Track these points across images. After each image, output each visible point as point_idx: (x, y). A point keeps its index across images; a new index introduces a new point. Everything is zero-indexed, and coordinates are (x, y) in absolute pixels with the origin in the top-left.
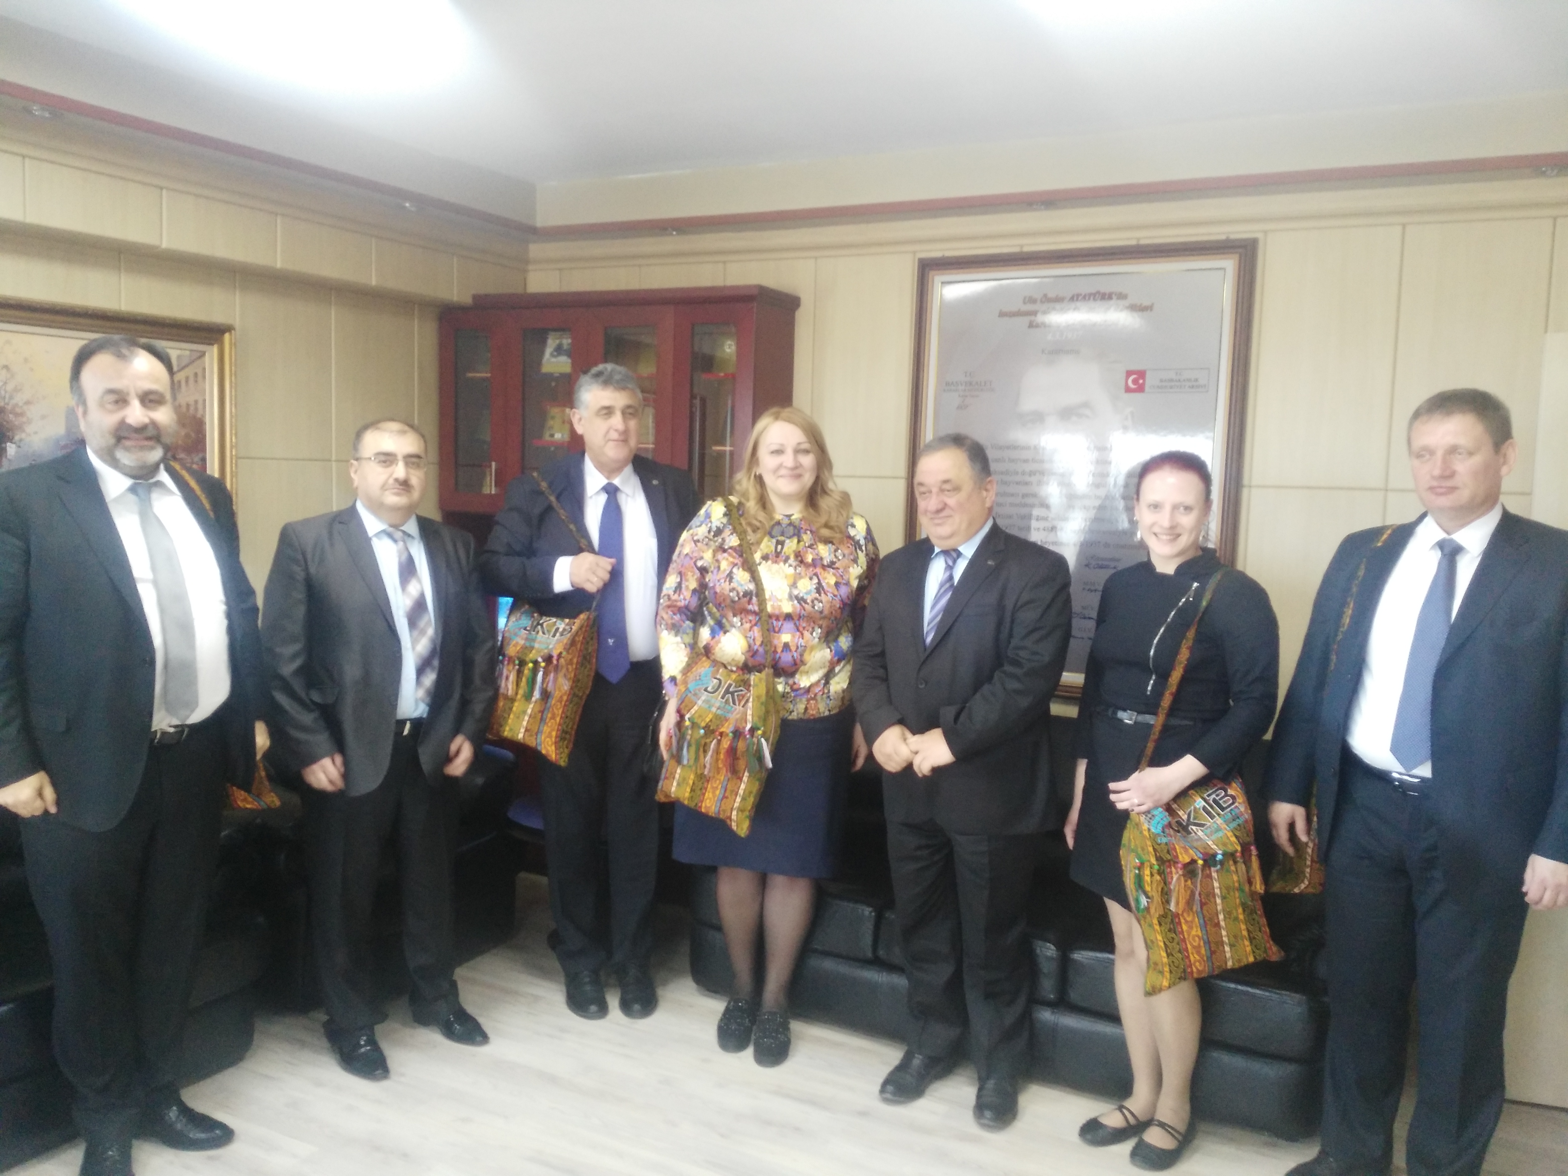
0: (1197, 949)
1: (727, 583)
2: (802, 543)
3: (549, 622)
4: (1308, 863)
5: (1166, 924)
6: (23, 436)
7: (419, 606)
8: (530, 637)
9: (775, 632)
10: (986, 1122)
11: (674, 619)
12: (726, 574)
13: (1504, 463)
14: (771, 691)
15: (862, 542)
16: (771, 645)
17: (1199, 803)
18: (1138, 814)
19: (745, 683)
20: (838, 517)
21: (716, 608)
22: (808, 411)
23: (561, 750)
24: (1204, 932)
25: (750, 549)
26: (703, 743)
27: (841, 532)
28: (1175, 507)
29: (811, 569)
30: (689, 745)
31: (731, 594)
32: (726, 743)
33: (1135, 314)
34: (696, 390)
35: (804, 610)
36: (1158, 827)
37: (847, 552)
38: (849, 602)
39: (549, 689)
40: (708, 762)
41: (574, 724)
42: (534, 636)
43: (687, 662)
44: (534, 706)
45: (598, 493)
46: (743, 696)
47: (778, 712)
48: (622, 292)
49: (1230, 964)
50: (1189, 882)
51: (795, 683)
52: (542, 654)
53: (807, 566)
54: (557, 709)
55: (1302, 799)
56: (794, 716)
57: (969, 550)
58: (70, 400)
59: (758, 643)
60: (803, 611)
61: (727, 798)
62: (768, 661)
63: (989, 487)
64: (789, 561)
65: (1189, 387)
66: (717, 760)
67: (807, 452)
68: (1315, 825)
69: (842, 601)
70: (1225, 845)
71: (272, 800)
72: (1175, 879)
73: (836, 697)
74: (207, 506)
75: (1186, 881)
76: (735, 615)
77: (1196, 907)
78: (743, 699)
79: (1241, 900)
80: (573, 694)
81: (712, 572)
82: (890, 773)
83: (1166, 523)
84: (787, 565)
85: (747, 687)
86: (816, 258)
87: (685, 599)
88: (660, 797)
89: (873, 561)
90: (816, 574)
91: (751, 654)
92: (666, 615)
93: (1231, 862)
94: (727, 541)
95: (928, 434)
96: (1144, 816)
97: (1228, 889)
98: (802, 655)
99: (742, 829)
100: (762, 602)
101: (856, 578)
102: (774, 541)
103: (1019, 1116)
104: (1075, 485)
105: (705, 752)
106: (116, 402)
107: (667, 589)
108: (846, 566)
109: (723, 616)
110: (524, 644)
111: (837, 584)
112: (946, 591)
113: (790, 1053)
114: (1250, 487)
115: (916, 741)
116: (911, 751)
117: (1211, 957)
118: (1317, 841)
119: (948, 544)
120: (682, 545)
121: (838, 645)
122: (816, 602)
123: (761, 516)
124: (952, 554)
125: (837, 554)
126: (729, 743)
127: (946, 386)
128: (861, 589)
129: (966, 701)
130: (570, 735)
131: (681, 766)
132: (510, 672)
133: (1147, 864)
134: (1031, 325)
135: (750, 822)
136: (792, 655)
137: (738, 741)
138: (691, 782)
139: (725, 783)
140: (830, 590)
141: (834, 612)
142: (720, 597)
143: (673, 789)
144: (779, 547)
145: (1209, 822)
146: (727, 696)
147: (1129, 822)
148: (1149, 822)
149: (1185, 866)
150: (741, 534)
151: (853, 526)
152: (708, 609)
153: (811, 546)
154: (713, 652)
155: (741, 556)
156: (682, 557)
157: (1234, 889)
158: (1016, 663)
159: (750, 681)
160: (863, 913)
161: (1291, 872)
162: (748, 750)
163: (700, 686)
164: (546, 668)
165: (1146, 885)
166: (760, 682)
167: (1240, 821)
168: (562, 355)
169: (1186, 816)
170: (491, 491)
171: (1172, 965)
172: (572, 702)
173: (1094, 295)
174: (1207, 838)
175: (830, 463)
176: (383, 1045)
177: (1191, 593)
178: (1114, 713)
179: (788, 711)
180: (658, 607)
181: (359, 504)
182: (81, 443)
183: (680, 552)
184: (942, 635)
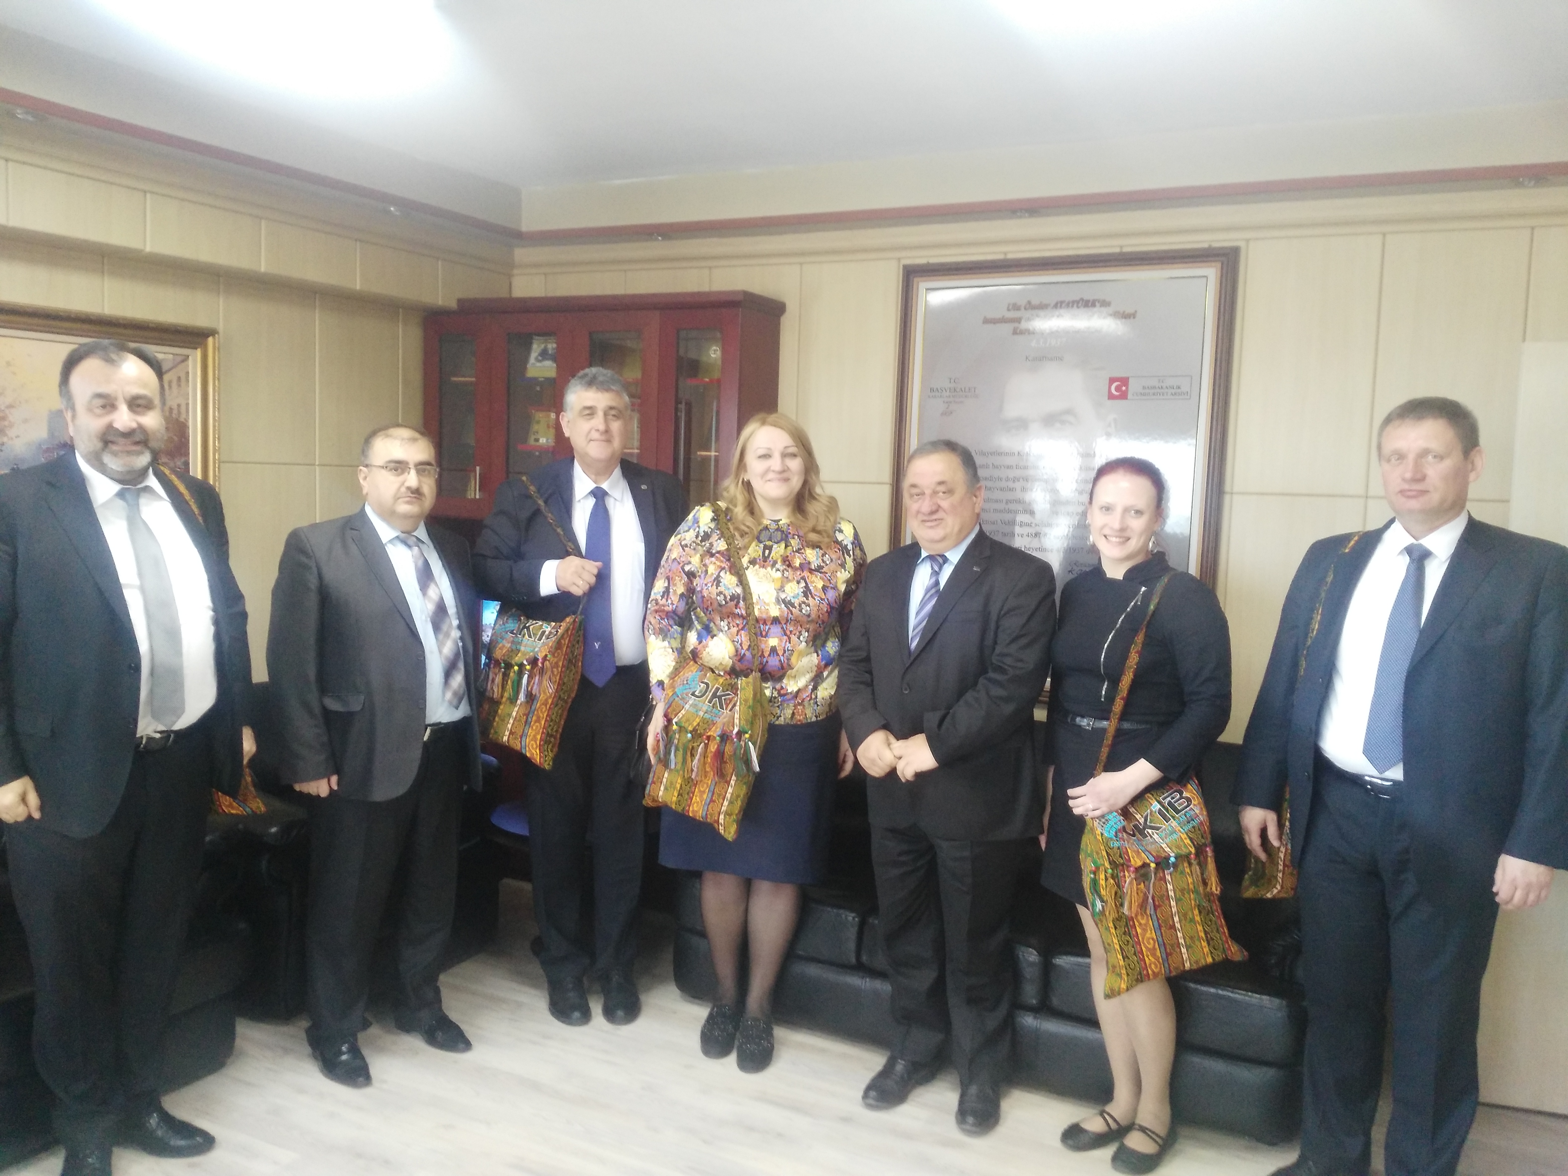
0: (1153, 951)
1: (715, 587)
2: (789, 548)
3: (536, 625)
4: (1281, 868)
5: (1121, 927)
7: (441, 609)
8: (516, 640)
9: (762, 636)
10: (968, 1127)
11: (662, 624)
12: (713, 578)
14: (758, 694)
15: (850, 547)
16: (758, 650)
17: (1156, 806)
18: (1092, 819)
19: (732, 687)
20: (825, 522)
21: (704, 613)
22: (793, 416)
23: (546, 753)
24: (1159, 934)
25: (738, 553)
26: (690, 747)
27: (828, 536)
28: (1126, 510)
29: (799, 573)
30: (677, 749)
31: (718, 598)
32: (714, 747)
33: (1118, 322)
34: (681, 395)
35: (792, 614)
36: (1112, 831)
37: (834, 557)
38: (837, 607)
39: (534, 693)
40: (696, 766)
42: (520, 639)
43: (675, 666)
44: (519, 709)
45: (586, 497)
46: (731, 700)
48: (609, 297)
49: (1187, 965)
50: (1142, 886)
51: (782, 688)
52: (528, 657)
53: (795, 569)
54: (542, 712)
55: (1275, 804)
56: (781, 721)
57: (955, 556)
58: (57, 403)
59: (745, 647)
60: (790, 615)
61: (714, 801)
62: (755, 665)
63: (978, 494)
64: (776, 566)
65: (1172, 394)
66: (705, 763)
67: (794, 455)
68: (1287, 829)
69: (829, 604)
70: (1178, 847)
71: (258, 805)
72: (1127, 883)
73: (823, 702)
74: (196, 511)
75: (1138, 884)
76: (722, 620)
77: (1150, 909)
78: (730, 703)
79: (1196, 902)
80: (558, 697)
81: (700, 576)
82: (874, 778)
83: (1117, 526)
84: (774, 569)
85: (734, 691)
86: (801, 264)
87: (672, 604)
88: (647, 802)
89: (861, 567)
90: (803, 578)
91: (738, 658)
92: (652, 619)
93: (1186, 864)
94: (715, 544)
96: (1098, 821)
97: (1182, 891)
98: (789, 659)
99: (730, 833)
100: (749, 606)
101: (844, 582)
102: (762, 545)
103: (1001, 1121)
104: (1059, 491)
105: (692, 755)
106: (104, 407)
107: (655, 593)
108: (833, 571)
109: (710, 620)
110: (510, 647)
111: (824, 588)
112: (931, 597)
113: (774, 1059)
114: (1232, 494)
115: (899, 746)
116: (895, 756)
117: (1168, 959)
118: (1289, 847)
119: (936, 549)
120: (670, 551)
121: (825, 650)
122: (803, 606)
123: (749, 521)
124: (938, 559)
125: (825, 558)
126: (716, 747)
127: (930, 391)
128: (848, 594)
129: (949, 707)
130: (555, 738)
131: (668, 770)
132: (496, 675)
133: (1102, 869)
134: (1015, 332)
135: (738, 825)
136: (779, 659)
137: (725, 745)
138: (678, 786)
139: (713, 787)
140: (817, 594)
141: (821, 616)
142: (708, 600)
143: (661, 793)
144: (767, 552)
145: (1164, 825)
146: (714, 700)
147: (1085, 827)
148: (1103, 826)
149: (1137, 870)
150: (728, 539)
151: (841, 531)
152: (695, 614)
153: (798, 551)
154: (700, 656)
155: (729, 560)
156: (670, 561)
157: (1189, 891)
158: (1000, 669)
159: (738, 684)
160: (846, 919)
161: (1263, 877)
162: (735, 753)
163: (688, 691)
164: (531, 671)
165: (1101, 889)
166: (748, 686)
167: (1192, 824)
168: (547, 359)
169: (1143, 819)
170: (475, 496)
171: (1128, 967)
172: (557, 705)
173: (1078, 302)
174: (1162, 841)
175: (817, 466)
176: (365, 1052)
177: (1139, 597)
178: (1074, 719)
179: (775, 716)
180: (646, 612)
181: (368, 510)
182: (69, 447)
183: (668, 556)
184: (926, 641)
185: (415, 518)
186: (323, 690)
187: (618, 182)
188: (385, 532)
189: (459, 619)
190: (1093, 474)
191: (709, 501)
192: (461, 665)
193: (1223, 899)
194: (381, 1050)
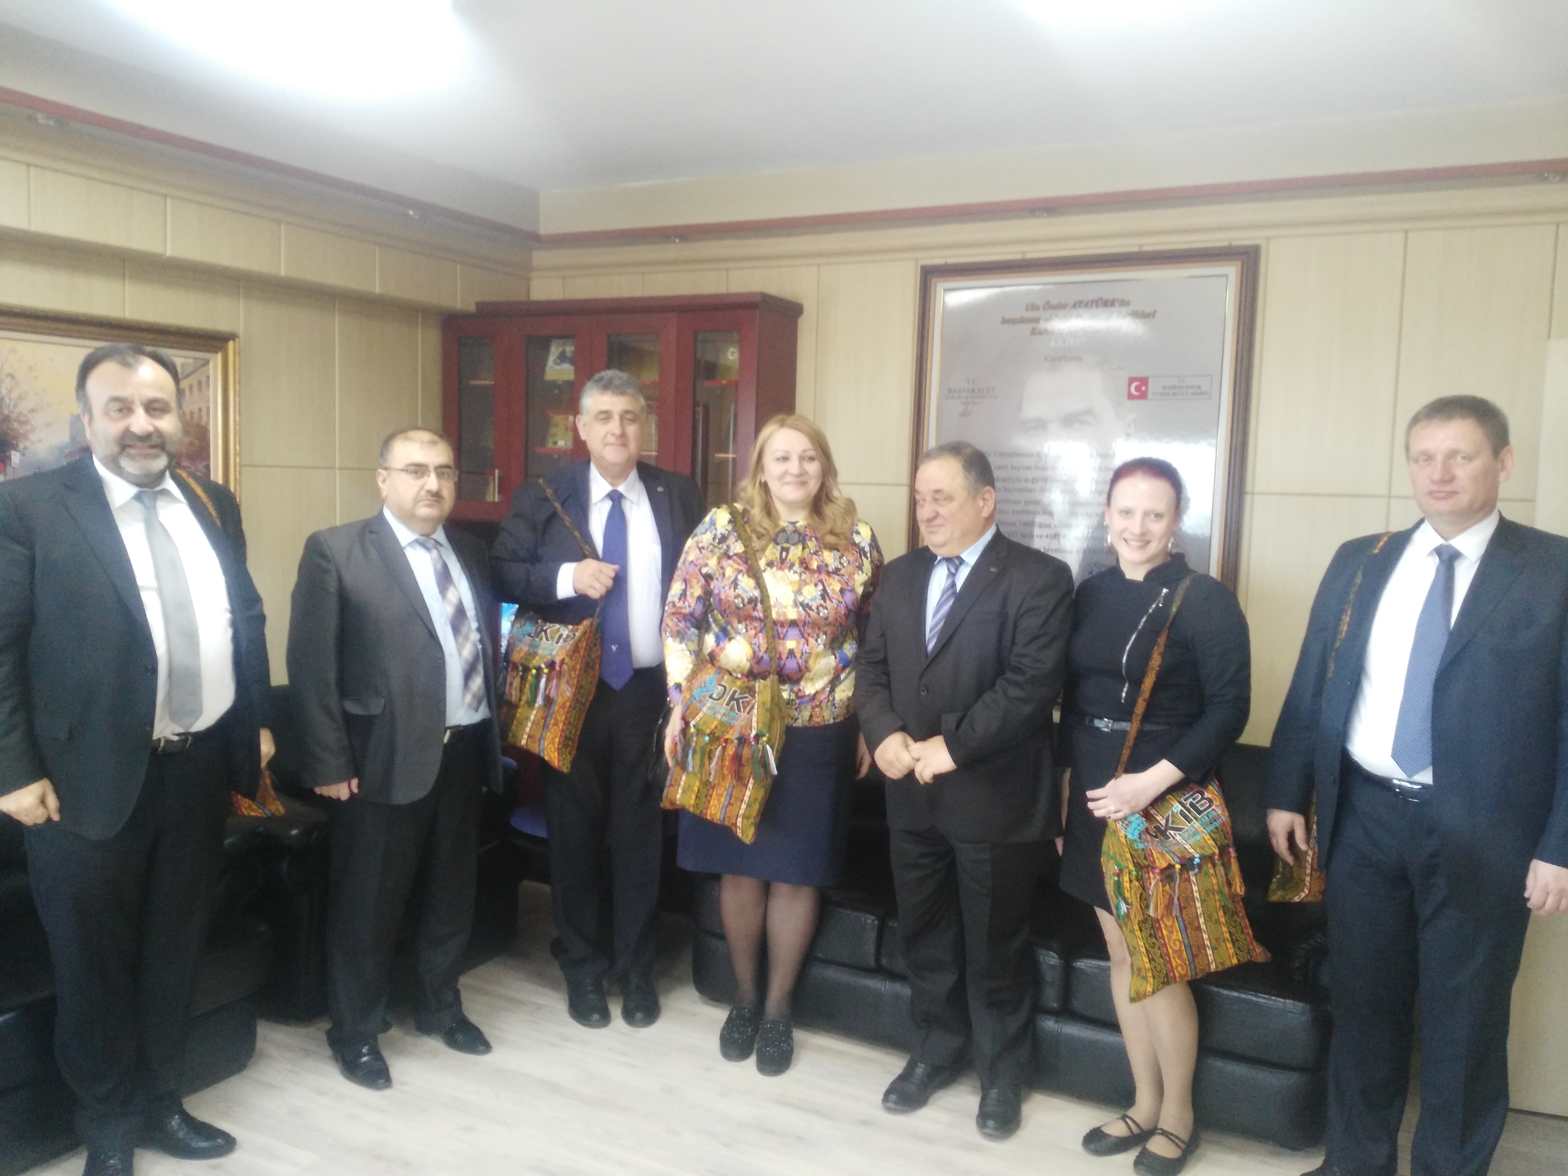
0: (1179, 953)
1: (732, 590)
2: (807, 550)
3: (553, 628)
4: (1308, 871)
5: (1147, 929)
6: (28, 444)
7: (460, 612)
8: (534, 643)
9: (780, 639)
10: (989, 1131)
11: (679, 626)
12: (730, 581)
13: (1502, 470)
14: (776, 697)
15: (867, 549)
16: (776, 652)
17: (1177, 807)
18: (1115, 821)
19: (750, 690)
20: (842, 525)
21: (721, 615)
22: (812, 419)
23: (564, 756)
24: (1185, 936)
25: (755, 555)
26: (708, 750)
27: (846, 539)
28: (1146, 514)
29: (816, 576)
30: (694, 752)
31: (736, 601)
32: (731, 750)
33: (1138, 321)
34: (698, 398)
35: (810, 617)
36: (1135, 833)
37: (851, 559)
38: (854, 609)
39: (552, 695)
40: (714, 769)
41: (576, 730)
42: (538, 642)
43: (692, 669)
44: (537, 712)
45: (602, 500)
46: (748, 703)
47: (783, 718)
48: (627, 299)
49: (1213, 967)
50: (1167, 887)
51: (800, 690)
52: (545, 660)
53: (812, 572)
54: (560, 715)
55: (1302, 808)
56: (799, 723)
57: (971, 556)
58: (76, 408)
59: (763, 649)
60: (808, 617)
61: (732, 805)
62: (773, 668)
63: (989, 494)
64: (794, 568)
65: (1192, 394)
66: (722, 767)
67: (812, 459)
68: (1314, 833)
69: (847, 607)
70: (1202, 848)
71: (277, 807)
72: (1153, 884)
73: (841, 704)
74: (214, 513)
75: (1164, 886)
76: (739, 622)
77: (1176, 912)
78: (748, 705)
79: (1221, 903)
80: (576, 700)
81: (717, 579)
82: (891, 779)
83: (1137, 530)
84: (792, 572)
85: (752, 694)
86: (819, 265)
87: (690, 606)
88: (665, 804)
89: (879, 569)
90: (821, 581)
91: (756, 660)
92: (669, 621)
93: (1210, 865)
94: (732, 547)
95: (931, 441)
96: (1121, 823)
97: (1207, 892)
98: (806, 662)
100: (767, 609)
101: (862, 584)
102: (779, 548)
103: (1023, 1126)
104: (1077, 492)
105: (710, 759)
106: (120, 410)
107: (672, 596)
108: (851, 574)
109: (728, 623)
110: (528, 651)
111: (842, 591)
112: (947, 600)
113: (793, 1062)
114: (1253, 494)
115: (917, 748)
116: (913, 758)
117: (1194, 961)
118: (1316, 849)
119: (951, 552)
120: (687, 553)
121: (842, 652)
122: (821, 609)
123: (766, 523)
124: (955, 562)
125: (842, 561)
126: (734, 749)
127: (948, 393)
128: (866, 596)
129: (967, 709)
131: (686, 773)
132: (514, 679)
133: (1126, 871)
134: (1034, 332)
135: (755, 828)
136: (797, 661)
137: (743, 748)
138: (696, 789)
139: (730, 790)
140: (835, 597)
141: (839, 619)
142: (726, 603)
143: (678, 796)
144: (784, 554)
145: (1187, 826)
146: (732, 703)
147: (1107, 829)
148: (1126, 828)
149: (1162, 871)
150: (745, 541)
151: (858, 533)
152: (713, 616)
153: (816, 553)
154: (718, 658)
155: (746, 562)
156: (687, 564)
157: (1214, 892)
158: (1018, 670)
159: (755, 688)
160: (866, 921)
161: (1291, 881)
162: (753, 756)
163: (705, 693)
164: (548, 675)
165: (1126, 891)
166: (765, 689)
167: (1217, 824)
168: (566, 362)
169: (1164, 821)
170: (494, 499)
171: (1154, 970)
172: (575, 708)
173: (1097, 301)
174: (1185, 842)
175: (835, 470)
176: (386, 1054)
177: (1161, 599)
178: (1092, 721)
179: (792, 718)
180: (663, 615)
181: (388, 514)
182: (87, 451)
183: (685, 559)
184: (944, 641)
185: (433, 522)
186: (344, 692)
187: (634, 184)
188: (404, 535)
189: (478, 621)
190: (1110, 475)
191: (726, 502)
192: (480, 668)
193: (1246, 901)
194: (402, 1052)
